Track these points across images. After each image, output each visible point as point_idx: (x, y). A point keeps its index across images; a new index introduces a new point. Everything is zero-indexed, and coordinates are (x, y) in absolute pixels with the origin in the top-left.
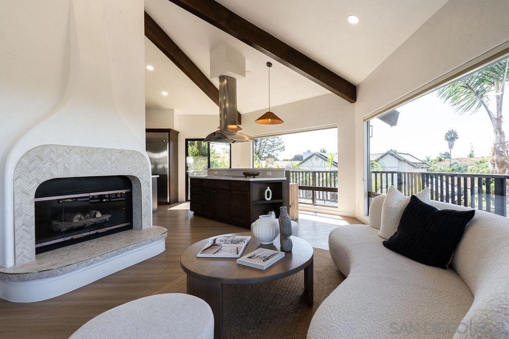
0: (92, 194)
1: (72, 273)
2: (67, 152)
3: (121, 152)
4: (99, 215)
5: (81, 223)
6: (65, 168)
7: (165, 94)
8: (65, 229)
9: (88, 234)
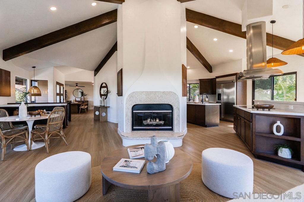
0: (153, 111)
1: (131, 140)
2: (140, 94)
3: (163, 93)
4: (157, 120)
5: (151, 123)
6: (140, 100)
7: (231, 51)
8: (146, 124)
9: (152, 128)
